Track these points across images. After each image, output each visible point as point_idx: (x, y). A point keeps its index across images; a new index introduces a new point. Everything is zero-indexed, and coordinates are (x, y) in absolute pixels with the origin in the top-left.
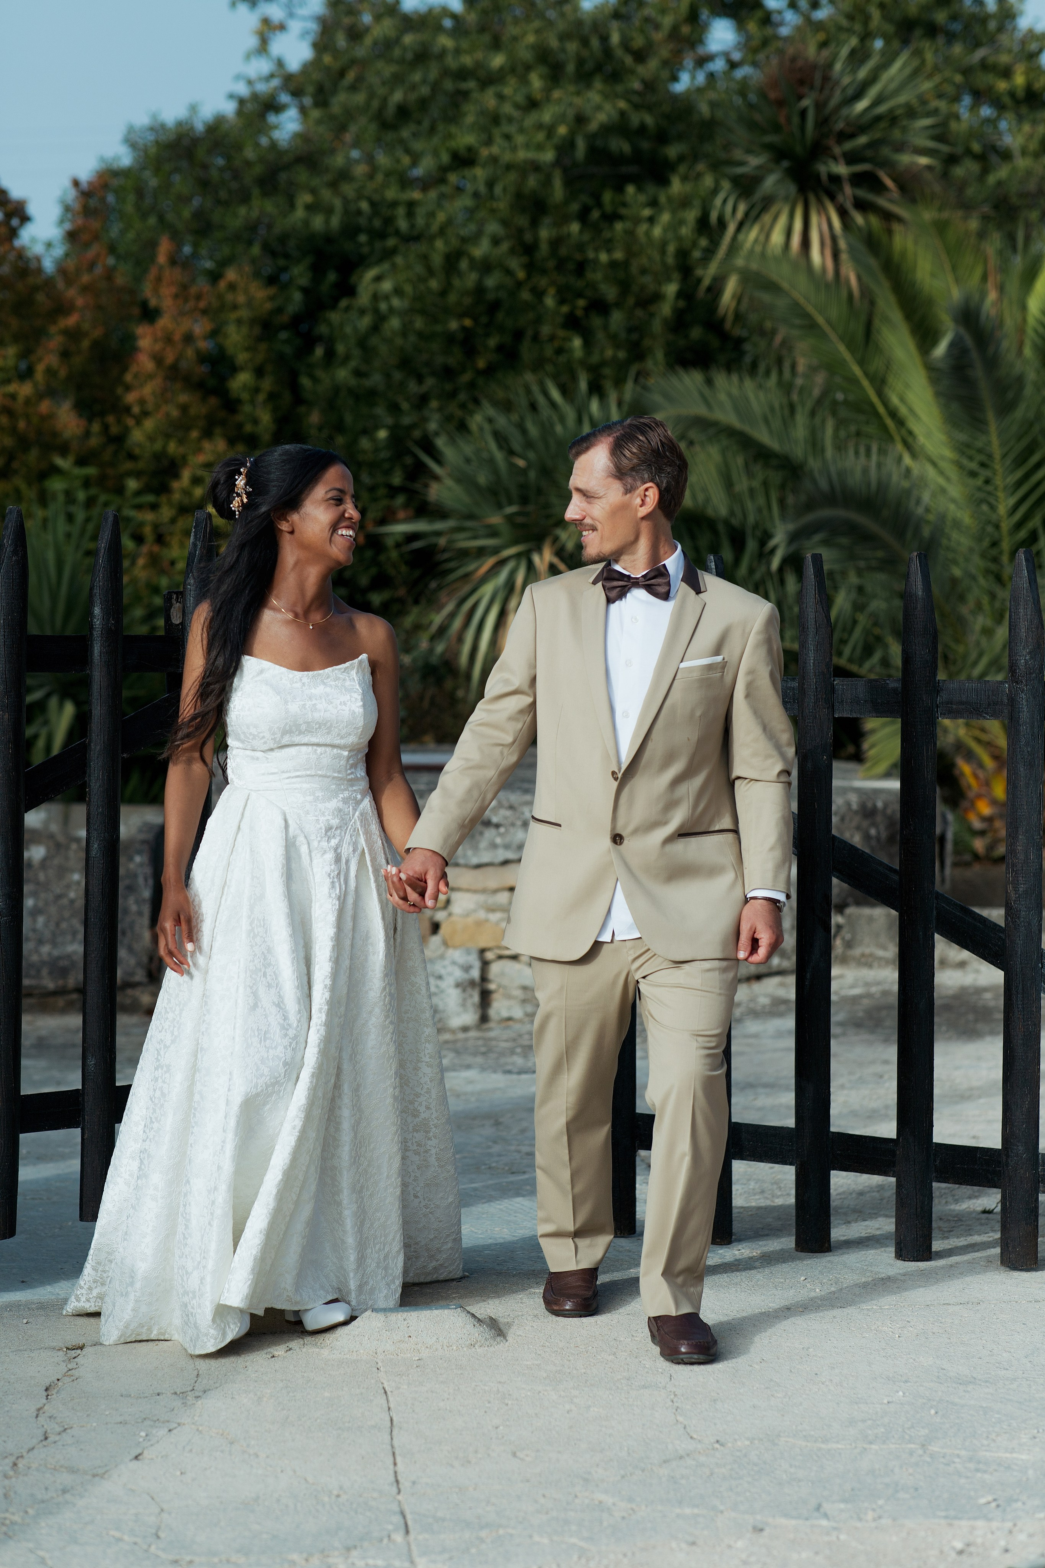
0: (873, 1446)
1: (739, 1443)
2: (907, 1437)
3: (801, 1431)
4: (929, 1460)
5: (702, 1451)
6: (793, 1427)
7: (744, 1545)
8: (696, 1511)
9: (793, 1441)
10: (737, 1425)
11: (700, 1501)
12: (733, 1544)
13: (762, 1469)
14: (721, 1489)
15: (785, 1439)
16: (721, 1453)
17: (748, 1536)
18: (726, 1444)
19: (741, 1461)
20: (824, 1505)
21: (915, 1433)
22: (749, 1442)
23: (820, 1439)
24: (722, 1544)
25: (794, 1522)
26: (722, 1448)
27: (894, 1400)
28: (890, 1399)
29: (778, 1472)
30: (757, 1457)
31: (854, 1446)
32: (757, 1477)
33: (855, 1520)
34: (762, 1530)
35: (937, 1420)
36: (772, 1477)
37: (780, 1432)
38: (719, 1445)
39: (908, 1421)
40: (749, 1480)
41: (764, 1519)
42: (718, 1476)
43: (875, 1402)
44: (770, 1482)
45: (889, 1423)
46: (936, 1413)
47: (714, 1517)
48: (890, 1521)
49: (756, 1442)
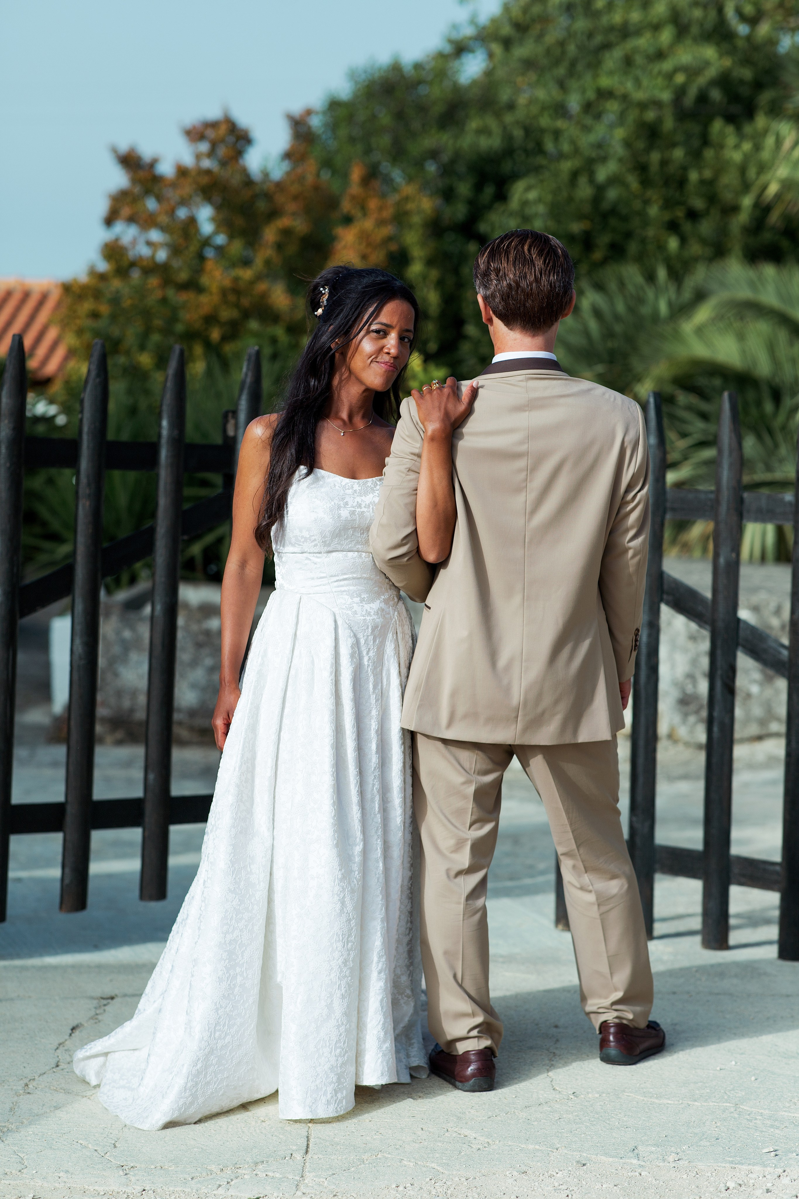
1: (590, 1095)
2: (726, 1097)
3: (642, 1089)
4: (737, 1116)
5: (558, 1100)
6: (638, 1085)
7: (562, 1175)
8: (537, 1147)
9: (634, 1096)
10: (593, 1081)
11: (543, 1140)
12: (555, 1174)
13: (601, 1116)
14: (563, 1131)
15: (628, 1094)
16: (573, 1103)
17: (570, 1168)
18: (580, 1095)
19: (587, 1109)
20: (640, 1148)
21: (733, 1094)
22: (599, 1095)
23: (655, 1096)
24: (546, 1174)
25: (611, 1159)
26: (576, 1098)
27: (727, 1068)
28: (723, 1067)
29: (613, 1119)
30: (600, 1107)
31: (680, 1103)
32: (594, 1123)
33: (660, 1161)
34: (584, 1165)
35: (755, 1085)
36: (607, 1123)
37: (626, 1088)
38: (574, 1096)
39: (732, 1085)
40: (588, 1124)
41: (589, 1156)
42: (564, 1121)
43: (710, 1069)
44: (604, 1127)
45: (715, 1086)
46: (756, 1079)
47: (550, 1152)
48: (686, 1163)
49: (604, 1095)
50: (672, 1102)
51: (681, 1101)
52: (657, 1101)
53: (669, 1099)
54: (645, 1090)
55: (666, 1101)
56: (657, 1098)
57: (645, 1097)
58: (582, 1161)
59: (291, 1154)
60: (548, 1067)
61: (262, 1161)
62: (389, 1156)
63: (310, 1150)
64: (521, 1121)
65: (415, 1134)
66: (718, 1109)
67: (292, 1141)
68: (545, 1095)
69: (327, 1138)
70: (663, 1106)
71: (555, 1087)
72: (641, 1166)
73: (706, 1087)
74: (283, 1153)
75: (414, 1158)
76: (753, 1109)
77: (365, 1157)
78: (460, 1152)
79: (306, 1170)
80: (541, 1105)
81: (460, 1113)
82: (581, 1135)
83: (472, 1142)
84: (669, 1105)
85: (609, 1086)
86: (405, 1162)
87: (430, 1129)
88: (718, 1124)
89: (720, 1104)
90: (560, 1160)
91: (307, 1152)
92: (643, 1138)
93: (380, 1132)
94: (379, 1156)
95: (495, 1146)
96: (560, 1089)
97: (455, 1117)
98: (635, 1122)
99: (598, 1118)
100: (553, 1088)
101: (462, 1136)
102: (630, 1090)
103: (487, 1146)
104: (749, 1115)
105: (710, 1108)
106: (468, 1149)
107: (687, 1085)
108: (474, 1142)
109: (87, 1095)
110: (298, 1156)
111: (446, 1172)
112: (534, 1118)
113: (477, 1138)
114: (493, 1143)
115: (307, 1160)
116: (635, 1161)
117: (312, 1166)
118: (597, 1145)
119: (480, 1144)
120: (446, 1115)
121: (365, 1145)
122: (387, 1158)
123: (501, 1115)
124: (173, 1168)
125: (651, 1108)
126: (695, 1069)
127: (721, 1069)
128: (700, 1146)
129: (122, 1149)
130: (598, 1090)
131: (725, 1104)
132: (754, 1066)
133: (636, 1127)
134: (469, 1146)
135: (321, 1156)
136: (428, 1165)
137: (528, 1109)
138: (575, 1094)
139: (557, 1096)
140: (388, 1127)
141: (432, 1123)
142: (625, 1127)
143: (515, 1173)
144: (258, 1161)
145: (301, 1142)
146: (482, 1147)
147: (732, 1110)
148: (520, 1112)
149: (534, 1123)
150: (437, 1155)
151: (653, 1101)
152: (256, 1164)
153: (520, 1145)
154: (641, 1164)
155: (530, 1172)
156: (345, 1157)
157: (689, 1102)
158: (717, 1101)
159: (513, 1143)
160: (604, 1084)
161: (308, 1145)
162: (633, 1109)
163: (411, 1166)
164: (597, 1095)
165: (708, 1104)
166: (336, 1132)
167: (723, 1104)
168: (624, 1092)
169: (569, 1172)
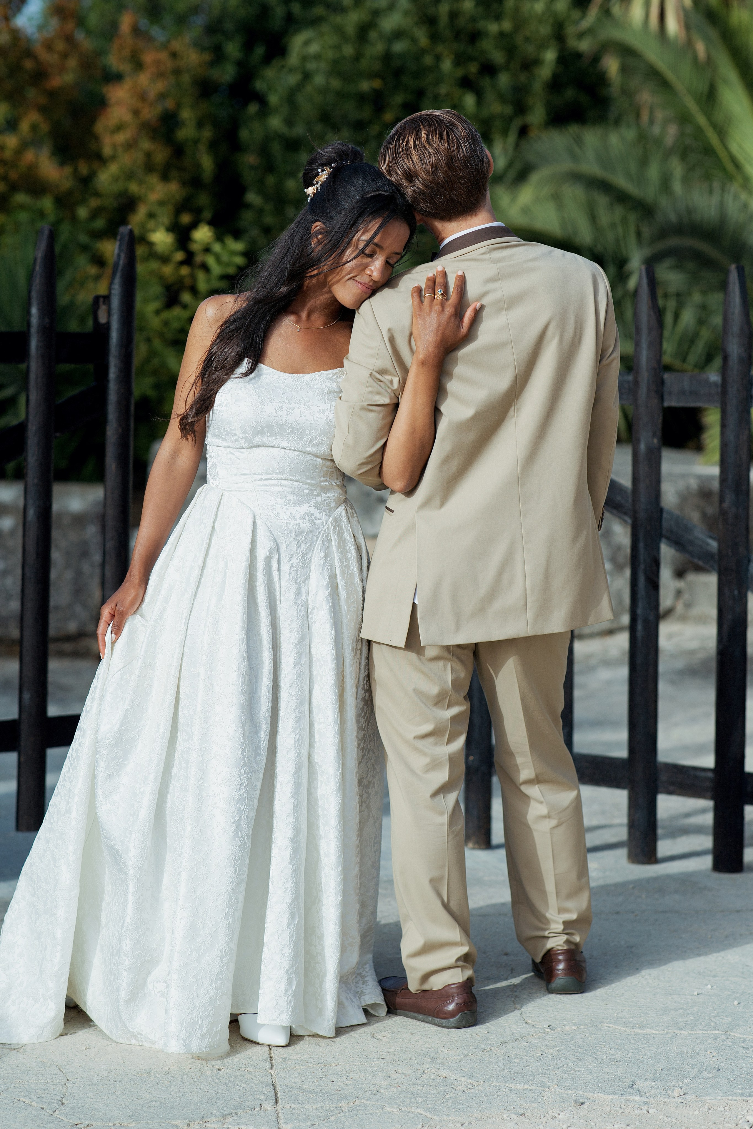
0: (683, 1032)
1: (567, 1028)
2: (712, 1024)
3: (621, 1018)
4: (730, 1044)
5: (534, 1035)
6: (615, 1014)
7: (566, 1117)
8: (526, 1086)
9: (614, 1027)
10: (566, 1012)
11: (531, 1078)
12: (557, 1115)
13: (586, 1050)
14: (550, 1067)
15: (607, 1025)
16: (551, 1036)
17: (570, 1108)
18: (556, 1028)
19: (568, 1043)
20: (638, 1083)
21: (719, 1020)
22: (576, 1027)
23: (638, 1026)
24: (548, 1115)
25: (610, 1097)
26: (552, 1032)
27: (703, 992)
28: (700, 992)
29: (600, 1053)
30: (582, 1040)
31: (666, 1032)
32: (581, 1057)
33: (664, 1096)
34: (582, 1104)
35: (739, 1010)
36: (594, 1057)
37: (603, 1018)
38: (550, 1029)
39: (715, 1010)
40: (574, 1060)
41: (585, 1094)
42: (547, 1057)
43: (687, 994)
44: (593, 1061)
45: (698, 1012)
46: (739, 1004)
47: (542, 1092)
48: (693, 1097)
49: (582, 1027)
50: (657, 1032)
51: (666, 1031)
52: (639, 1031)
53: (652, 1028)
54: (624, 1020)
55: (650, 1031)
56: (640, 1028)
57: (627, 1027)
58: (579, 1099)
59: (261, 1105)
60: (513, 999)
61: (230, 1113)
62: (368, 1102)
63: (279, 1099)
64: (500, 1059)
65: (389, 1077)
66: (708, 1037)
67: (257, 1090)
68: (519, 1030)
69: (295, 1085)
70: (649, 1037)
71: (526, 1020)
72: (646, 1103)
73: (688, 1014)
74: (252, 1103)
75: (396, 1104)
76: (745, 1036)
77: (342, 1104)
78: (445, 1096)
79: (281, 1121)
80: (518, 1040)
81: (433, 1053)
82: (570, 1071)
83: (454, 1083)
84: (655, 1036)
85: (584, 1017)
86: (388, 1109)
87: (405, 1072)
88: (714, 1054)
89: (709, 1032)
90: (556, 1100)
91: (277, 1102)
92: (637, 1072)
93: (352, 1077)
94: (357, 1103)
95: (480, 1087)
96: (533, 1023)
97: (428, 1057)
98: (624, 1055)
99: (584, 1053)
100: (524, 1022)
101: (442, 1078)
102: (609, 1020)
103: (471, 1087)
104: (743, 1042)
105: (699, 1037)
106: (452, 1091)
107: (667, 1013)
108: (455, 1083)
109: (15, 1047)
110: (269, 1107)
111: (436, 1118)
112: (514, 1055)
113: (458, 1079)
114: (477, 1083)
115: (279, 1110)
116: (637, 1098)
117: (286, 1116)
118: (591, 1081)
119: (463, 1085)
120: (418, 1056)
121: (339, 1092)
122: (366, 1105)
123: (477, 1053)
124: (134, 1125)
125: (635, 1038)
126: (670, 994)
127: (698, 994)
128: (703, 1078)
129: (71, 1105)
130: (573, 1021)
131: (714, 1032)
132: (732, 990)
133: (627, 1060)
134: (452, 1088)
135: (293, 1106)
136: (413, 1110)
137: (505, 1045)
138: (550, 1027)
139: (532, 1030)
140: (358, 1070)
141: (405, 1064)
142: (616, 1061)
143: (513, 1116)
144: (226, 1113)
145: (268, 1090)
146: (466, 1088)
147: (724, 1037)
148: (497, 1049)
149: (515, 1060)
150: (420, 1100)
151: (636, 1031)
152: (225, 1116)
153: (507, 1085)
154: (645, 1101)
155: (528, 1114)
156: (319, 1105)
157: (675, 1031)
158: (704, 1029)
159: (499, 1084)
160: (578, 1015)
161: (276, 1093)
162: (617, 1040)
163: (396, 1113)
164: (574, 1028)
165: (696, 1032)
166: (303, 1078)
167: (712, 1032)
168: (603, 1023)
169: (572, 1113)
